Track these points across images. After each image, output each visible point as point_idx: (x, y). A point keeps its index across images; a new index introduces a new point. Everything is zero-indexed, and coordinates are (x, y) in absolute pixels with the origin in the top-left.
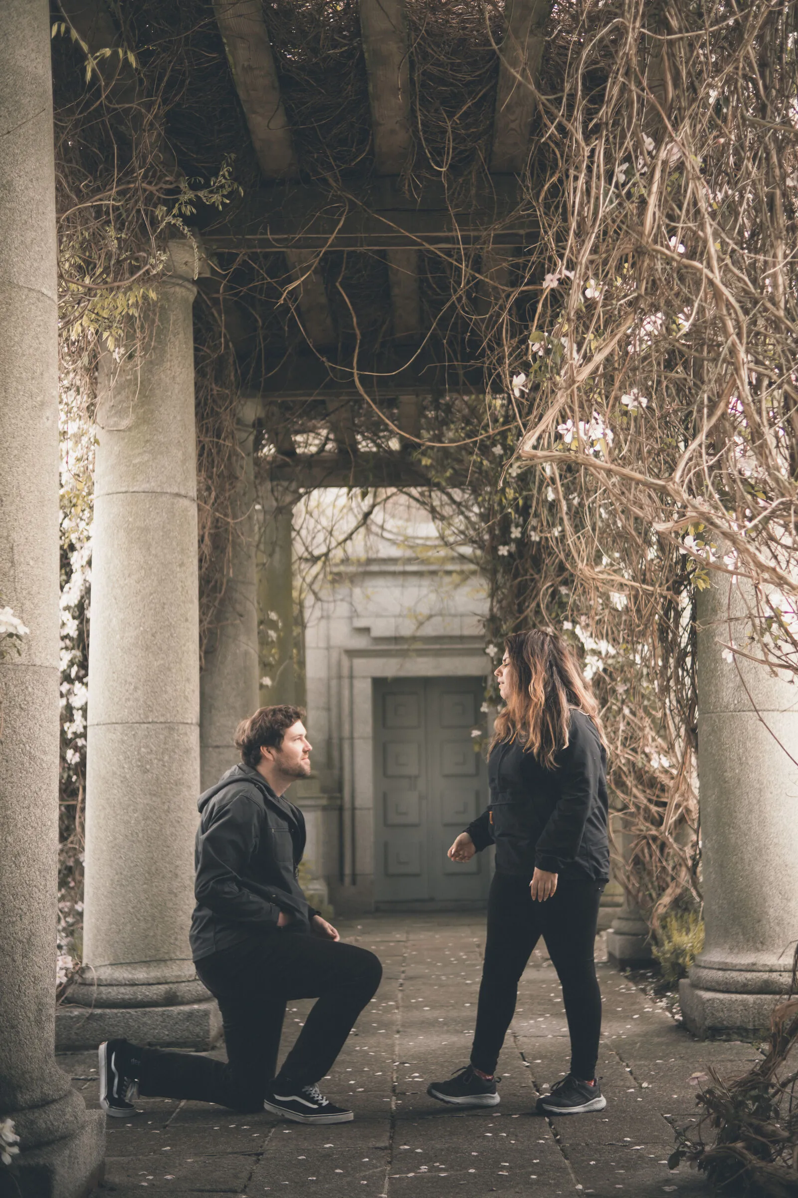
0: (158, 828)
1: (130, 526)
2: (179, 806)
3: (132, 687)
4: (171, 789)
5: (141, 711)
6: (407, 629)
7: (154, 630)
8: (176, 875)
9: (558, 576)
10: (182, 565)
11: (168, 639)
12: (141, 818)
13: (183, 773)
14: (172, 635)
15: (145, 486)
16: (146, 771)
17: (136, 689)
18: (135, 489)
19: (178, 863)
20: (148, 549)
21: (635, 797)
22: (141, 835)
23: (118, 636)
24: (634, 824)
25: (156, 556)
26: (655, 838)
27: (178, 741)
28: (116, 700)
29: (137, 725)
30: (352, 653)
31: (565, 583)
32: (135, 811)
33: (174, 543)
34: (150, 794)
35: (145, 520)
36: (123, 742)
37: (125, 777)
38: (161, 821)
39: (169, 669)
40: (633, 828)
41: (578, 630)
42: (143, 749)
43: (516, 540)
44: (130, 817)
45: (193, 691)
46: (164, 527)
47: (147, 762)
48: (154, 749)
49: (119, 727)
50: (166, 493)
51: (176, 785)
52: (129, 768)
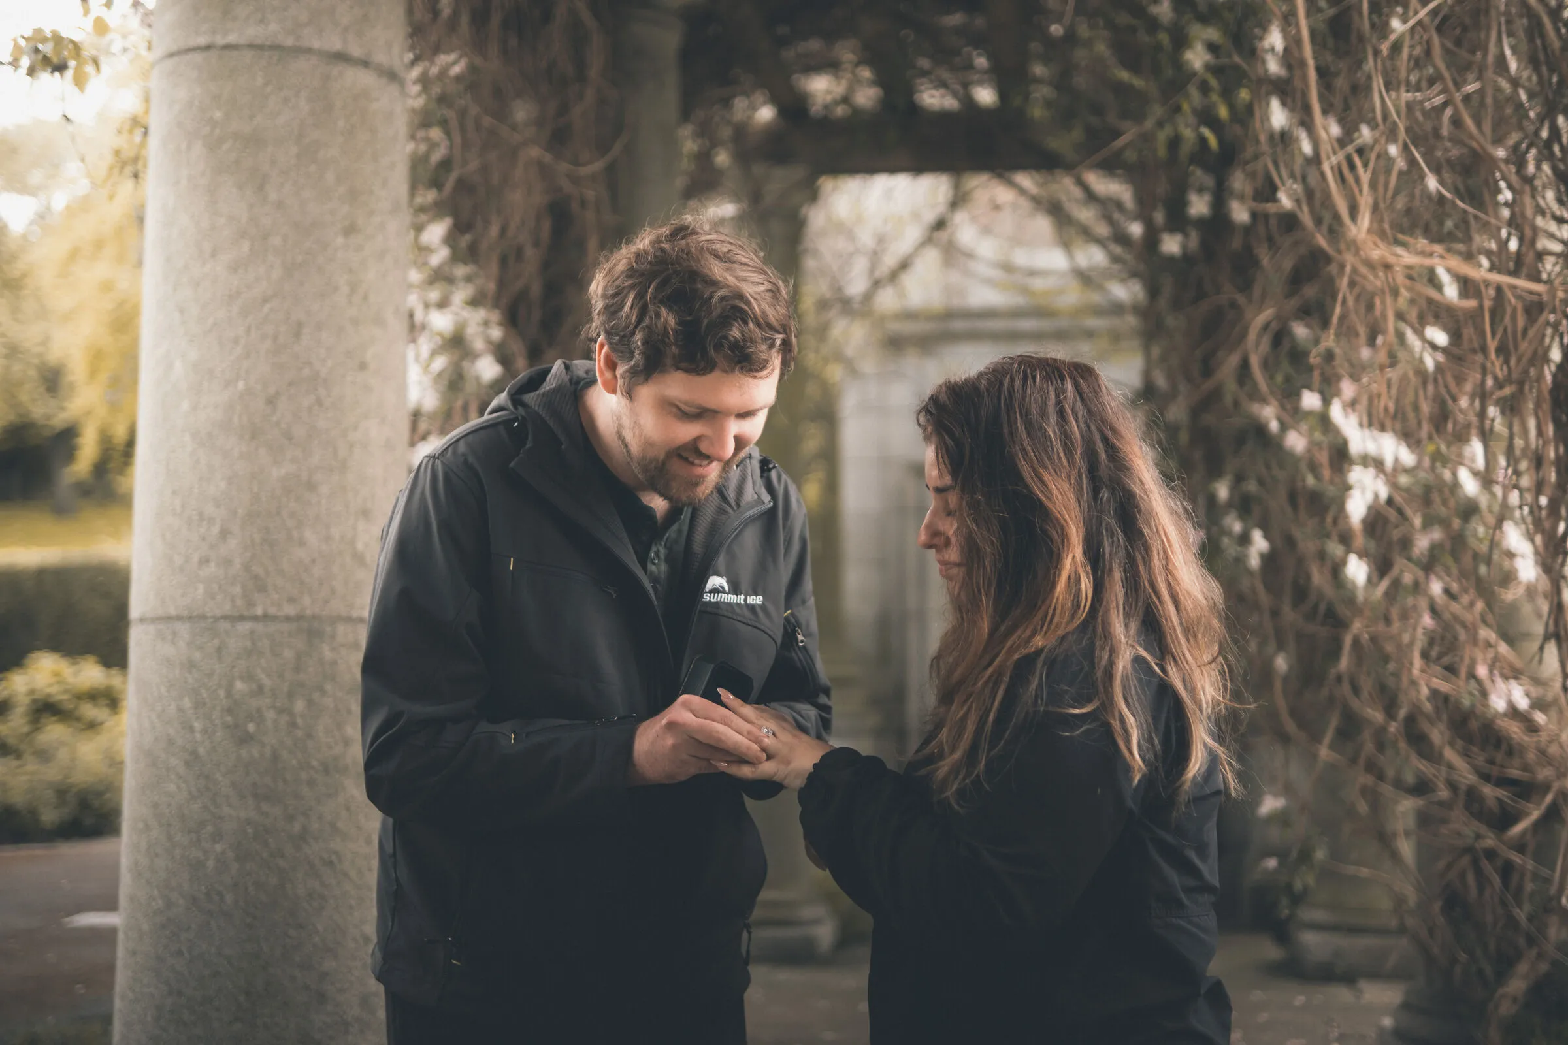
0: (273, 882)
1: (217, 131)
3: (216, 530)
4: (311, 783)
5: (238, 590)
7: (272, 390)
8: (322, 998)
9: (1289, 297)
10: (350, 230)
11: (310, 408)
12: (231, 855)
14: (319, 402)
15: (253, 32)
16: (245, 739)
17: (224, 534)
18: (232, 38)
19: (329, 965)
20: (261, 188)
21: (1450, 767)
22: (229, 898)
23: (185, 405)
24: (1444, 821)
25: (280, 205)
26: (1491, 854)
27: (334, 663)
28: (178, 560)
29: (224, 625)
31: (1306, 313)
32: (217, 836)
34: (255, 795)
35: (252, 117)
36: (191, 665)
37: (194, 753)
38: (282, 864)
39: (312, 487)
41: (1336, 412)
42: (239, 685)
43: (1201, 223)
44: (206, 852)
46: (301, 135)
47: (249, 718)
48: (267, 682)
49: (184, 629)
50: (309, 50)
51: (326, 771)
52: (205, 731)
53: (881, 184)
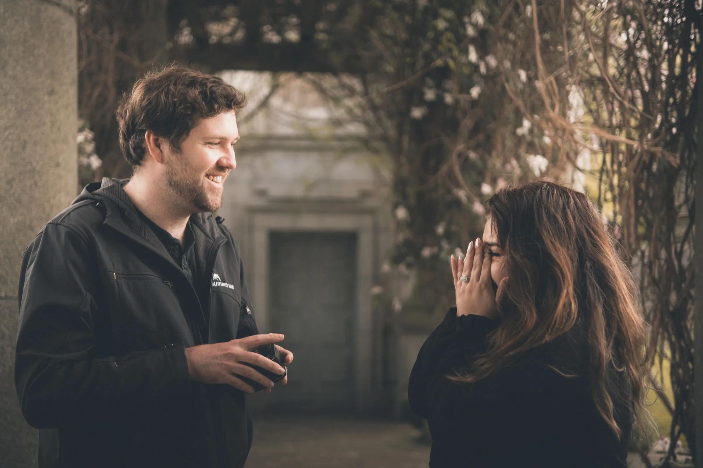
6: (299, 192)
11: (31, 187)
14: (36, 183)
25: (14, 78)
30: (253, 211)
43: (431, 103)
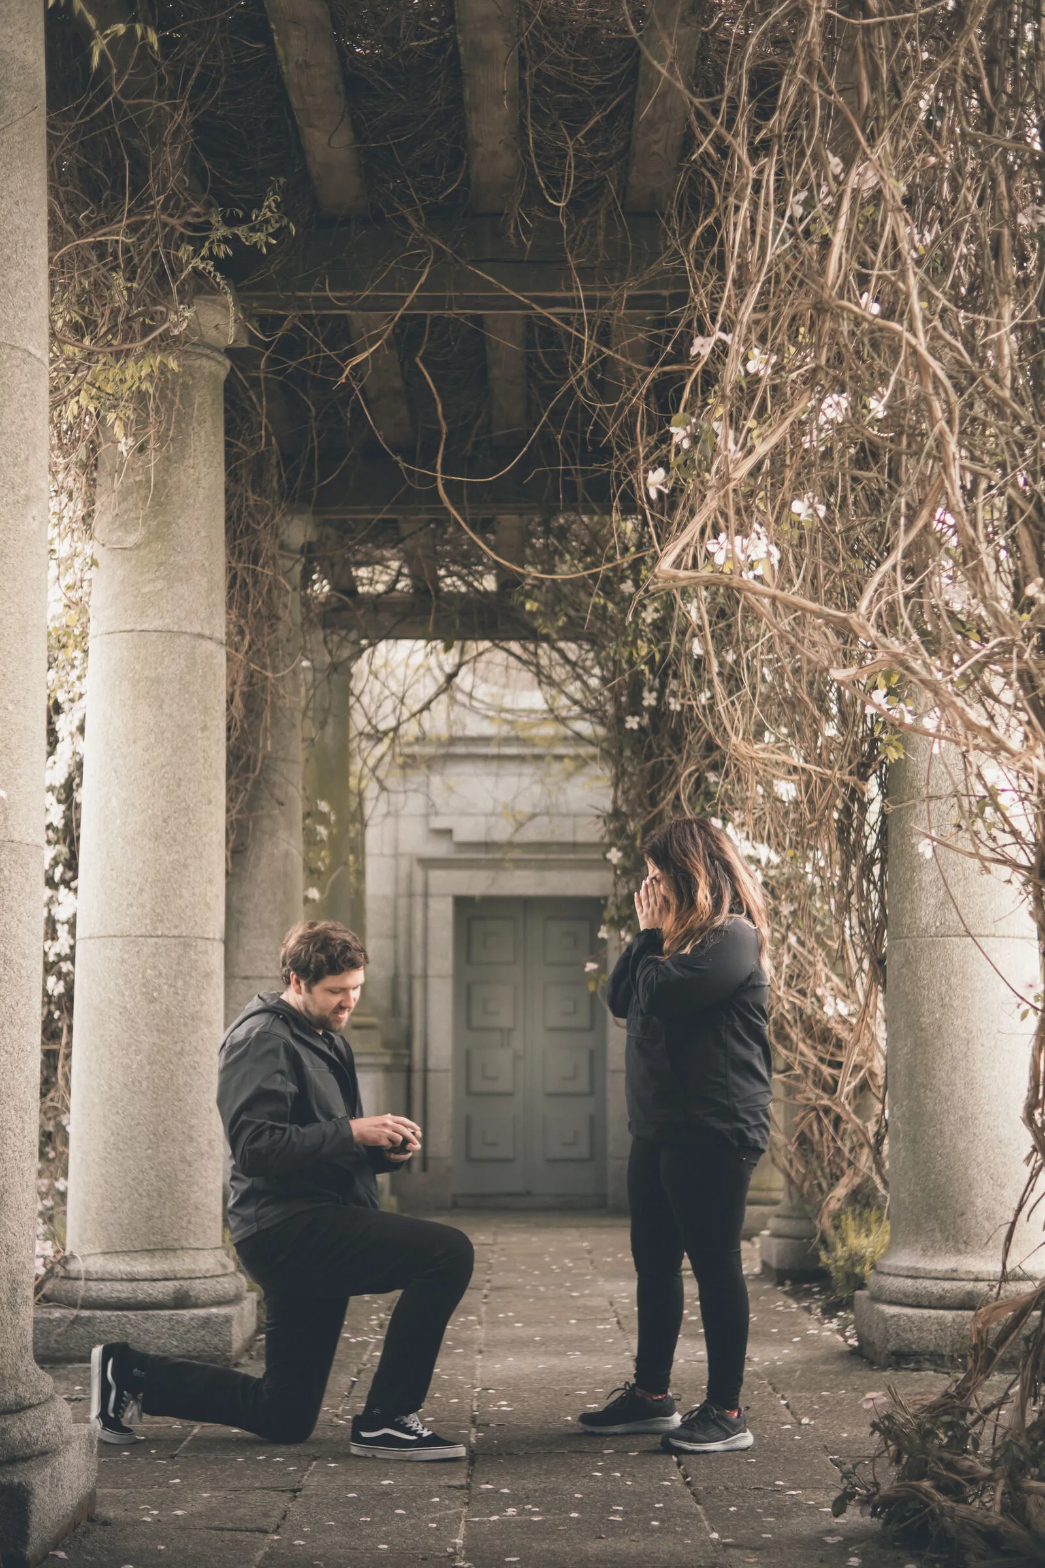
0: (167, 1076)
2: (196, 1048)
3: (137, 889)
4: (186, 1025)
5: (149, 921)
6: (502, 832)
7: (166, 814)
8: (191, 1139)
9: (705, 758)
10: (204, 728)
11: (185, 826)
12: (145, 1062)
13: (202, 1004)
14: (189, 821)
15: (157, 624)
16: (153, 1000)
17: (141, 891)
18: (145, 626)
19: (194, 1122)
20: (161, 706)
21: (802, 1054)
22: (144, 1084)
23: (118, 822)
24: (800, 1091)
25: (170, 716)
26: (827, 1110)
27: (196, 961)
28: (115, 905)
29: (142, 939)
30: (428, 863)
31: (715, 767)
32: (137, 1052)
33: (195, 700)
34: (158, 1030)
35: (156, 669)
36: (123, 961)
37: (125, 1008)
38: (172, 1067)
39: (185, 866)
40: (799, 1097)
42: (149, 971)
43: (650, 709)
44: (131, 1060)
45: (217, 896)
46: (181, 679)
47: (155, 989)
48: (164, 971)
49: (118, 941)
50: (185, 633)
51: (193, 1019)
52: (131, 996)
53: (405, 646)
